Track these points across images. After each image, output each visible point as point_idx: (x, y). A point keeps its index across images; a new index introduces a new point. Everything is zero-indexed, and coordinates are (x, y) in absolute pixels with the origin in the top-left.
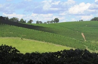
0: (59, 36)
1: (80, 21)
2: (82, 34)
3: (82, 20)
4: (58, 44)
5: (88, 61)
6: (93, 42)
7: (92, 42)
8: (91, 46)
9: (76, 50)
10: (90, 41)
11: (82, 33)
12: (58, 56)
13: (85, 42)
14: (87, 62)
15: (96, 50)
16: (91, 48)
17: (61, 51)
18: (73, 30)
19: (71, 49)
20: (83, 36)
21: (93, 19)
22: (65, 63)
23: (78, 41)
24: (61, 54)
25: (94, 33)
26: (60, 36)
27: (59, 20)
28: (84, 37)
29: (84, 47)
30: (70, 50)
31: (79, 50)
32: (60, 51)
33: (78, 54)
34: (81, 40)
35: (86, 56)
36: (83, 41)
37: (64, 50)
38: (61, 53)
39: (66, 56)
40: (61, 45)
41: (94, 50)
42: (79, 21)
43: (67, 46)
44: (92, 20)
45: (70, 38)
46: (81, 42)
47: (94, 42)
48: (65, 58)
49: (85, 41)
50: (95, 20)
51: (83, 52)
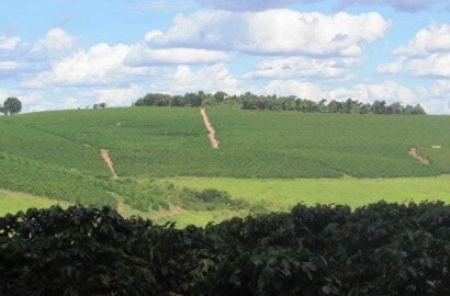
0: (23, 162)
1: (95, 106)
2: (105, 154)
3: (103, 105)
4: (20, 189)
5: (111, 249)
6: (143, 181)
7: (139, 182)
8: (137, 196)
9: (70, 209)
10: (131, 178)
11: (103, 150)
12: (7, 231)
13: (114, 184)
14: (108, 249)
15: (154, 208)
16: (136, 203)
17: (20, 214)
18: (74, 140)
19: (52, 207)
20: (108, 160)
21: (140, 100)
22: (29, 255)
23: (91, 178)
24: (18, 224)
25: (146, 151)
26: (27, 163)
27: (20, 103)
28: (110, 164)
29: (112, 199)
30: (49, 211)
31: (83, 209)
32: (14, 213)
33: (77, 222)
34: (98, 174)
35: (106, 231)
36: (106, 178)
37: (29, 210)
38: (20, 220)
39: (37, 233)
40: (30, 192)
41: (147, 211)
42: (91, 107)
43: (50, 195)
44: (138, 104)
45: (61, 169)
46: (99, 181)
47: (147, 180)
48: (33, 237)
49: (116, 177)
50: (148, 105)
51: (99, 216)
